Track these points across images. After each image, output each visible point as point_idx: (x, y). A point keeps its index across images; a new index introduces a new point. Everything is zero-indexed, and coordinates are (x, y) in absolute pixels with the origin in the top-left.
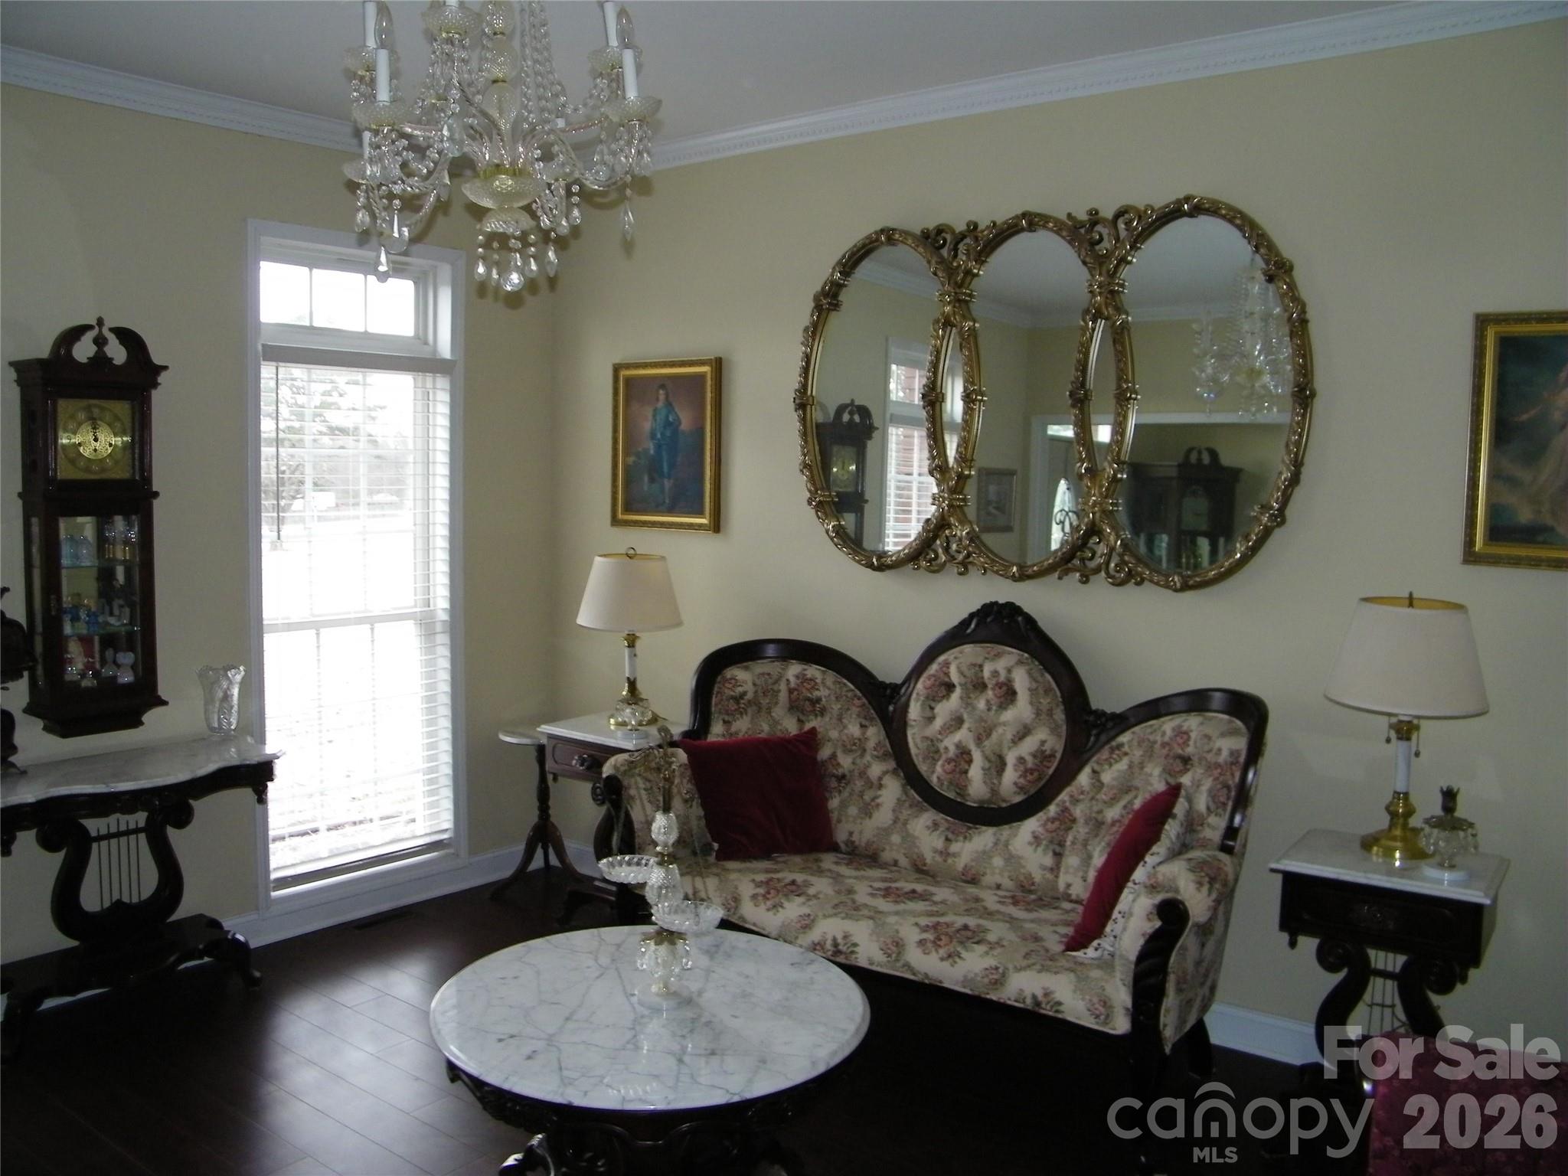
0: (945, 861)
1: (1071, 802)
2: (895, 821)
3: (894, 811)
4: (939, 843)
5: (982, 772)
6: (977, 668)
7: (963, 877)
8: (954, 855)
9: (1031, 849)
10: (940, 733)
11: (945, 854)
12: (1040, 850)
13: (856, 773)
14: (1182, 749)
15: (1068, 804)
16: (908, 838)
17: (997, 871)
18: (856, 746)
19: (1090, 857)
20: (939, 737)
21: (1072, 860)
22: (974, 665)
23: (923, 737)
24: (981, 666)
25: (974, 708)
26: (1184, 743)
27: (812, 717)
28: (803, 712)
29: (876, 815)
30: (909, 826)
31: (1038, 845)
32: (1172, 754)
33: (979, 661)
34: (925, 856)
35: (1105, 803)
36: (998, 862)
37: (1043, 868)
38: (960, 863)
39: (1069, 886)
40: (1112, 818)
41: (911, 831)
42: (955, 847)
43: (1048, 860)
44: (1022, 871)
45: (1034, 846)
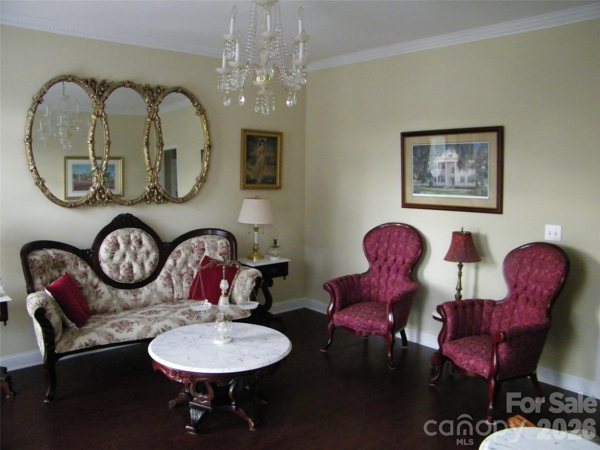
0: (136, 302)
1: (170, 272)
2: (112, 295)
3: (109, 293)
4: (133, 298)
5: (140, 270)
6: (128, 236)
7: (144, 306)
8: (139, 299)
9: (165, 288)
10: (120, 261)
11: (136, 300)
12: (167, 288)
13: (89, 284)
14: (203, 247)
15: (169, 272)
16: (119, 299)
17: (155, 299)
18: (85, 275)
19: (182, 285)
20: (120, 262)
21: (177, 288)
22: (127, 235)
23: (113, 264)
24: (129, 236)
25: (130, 250)
26: (203, 245)
27: (63, 268)
28: (59, 267)
29: (103, 296)
30: (118, 296)
31: (166, 287)
32: (200, 249)
33: (128, 234)
34: (128, 303)
35: (180, 268)
36: (155, 296)
37: (170, 293)
38: (142, 301)
39: (178, 295)
40: (184, 272)
41: (120, 297)
42: (139, 297)
43: (171, 290)
44: (163, 296)
45: (165, 287)
